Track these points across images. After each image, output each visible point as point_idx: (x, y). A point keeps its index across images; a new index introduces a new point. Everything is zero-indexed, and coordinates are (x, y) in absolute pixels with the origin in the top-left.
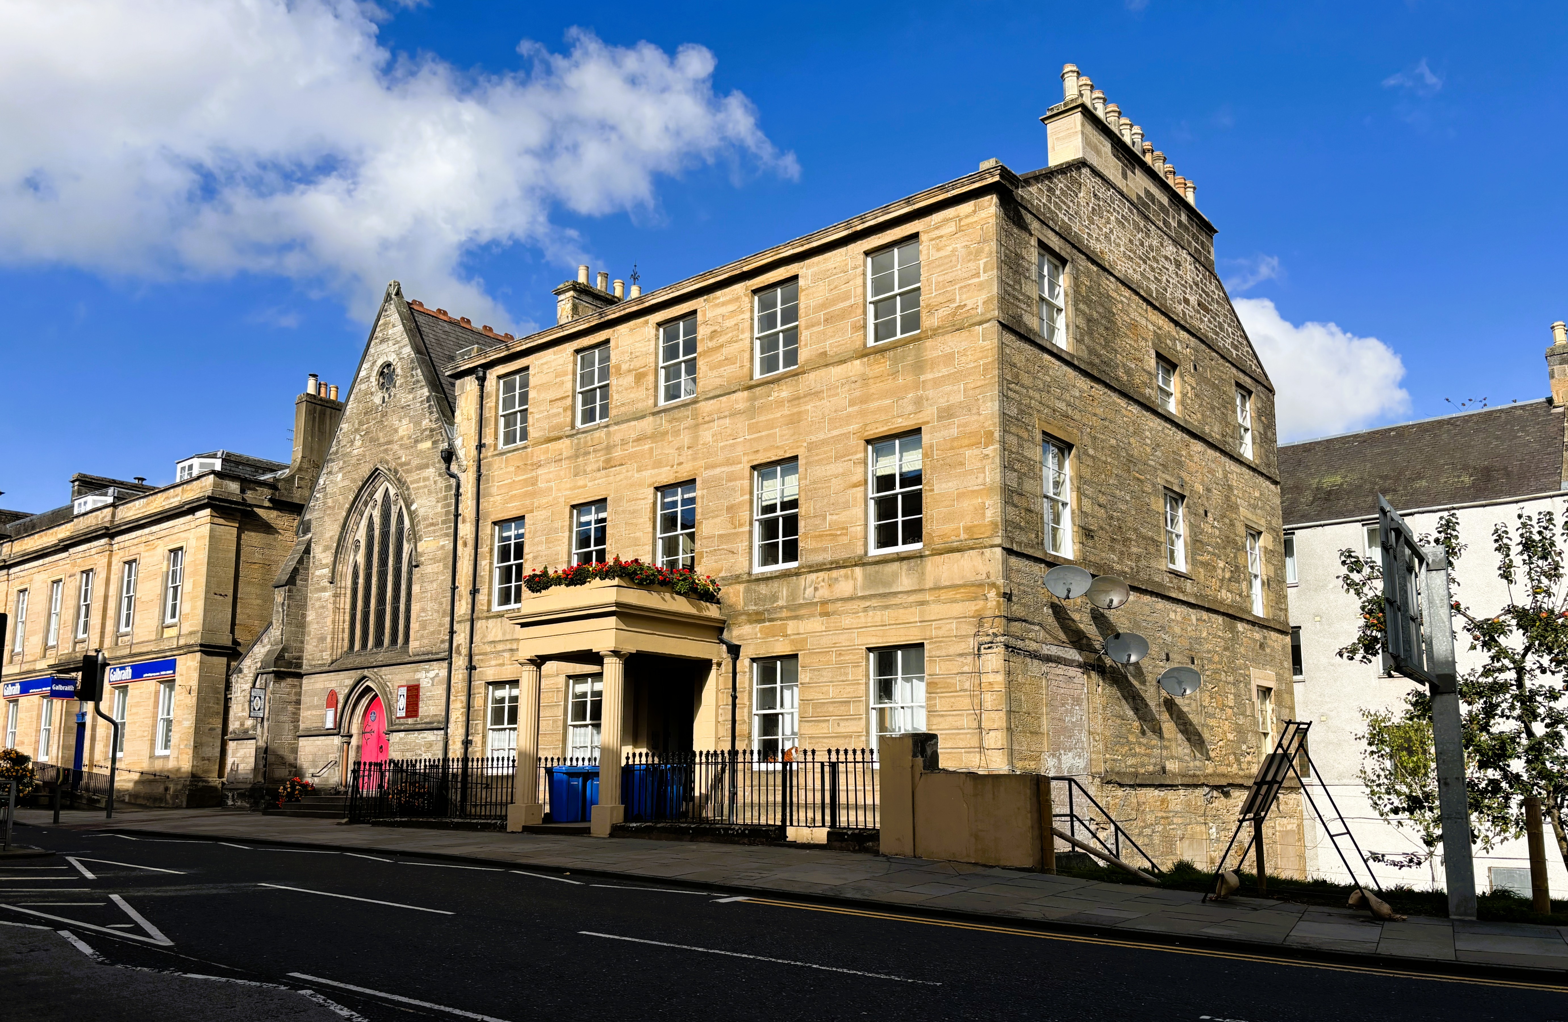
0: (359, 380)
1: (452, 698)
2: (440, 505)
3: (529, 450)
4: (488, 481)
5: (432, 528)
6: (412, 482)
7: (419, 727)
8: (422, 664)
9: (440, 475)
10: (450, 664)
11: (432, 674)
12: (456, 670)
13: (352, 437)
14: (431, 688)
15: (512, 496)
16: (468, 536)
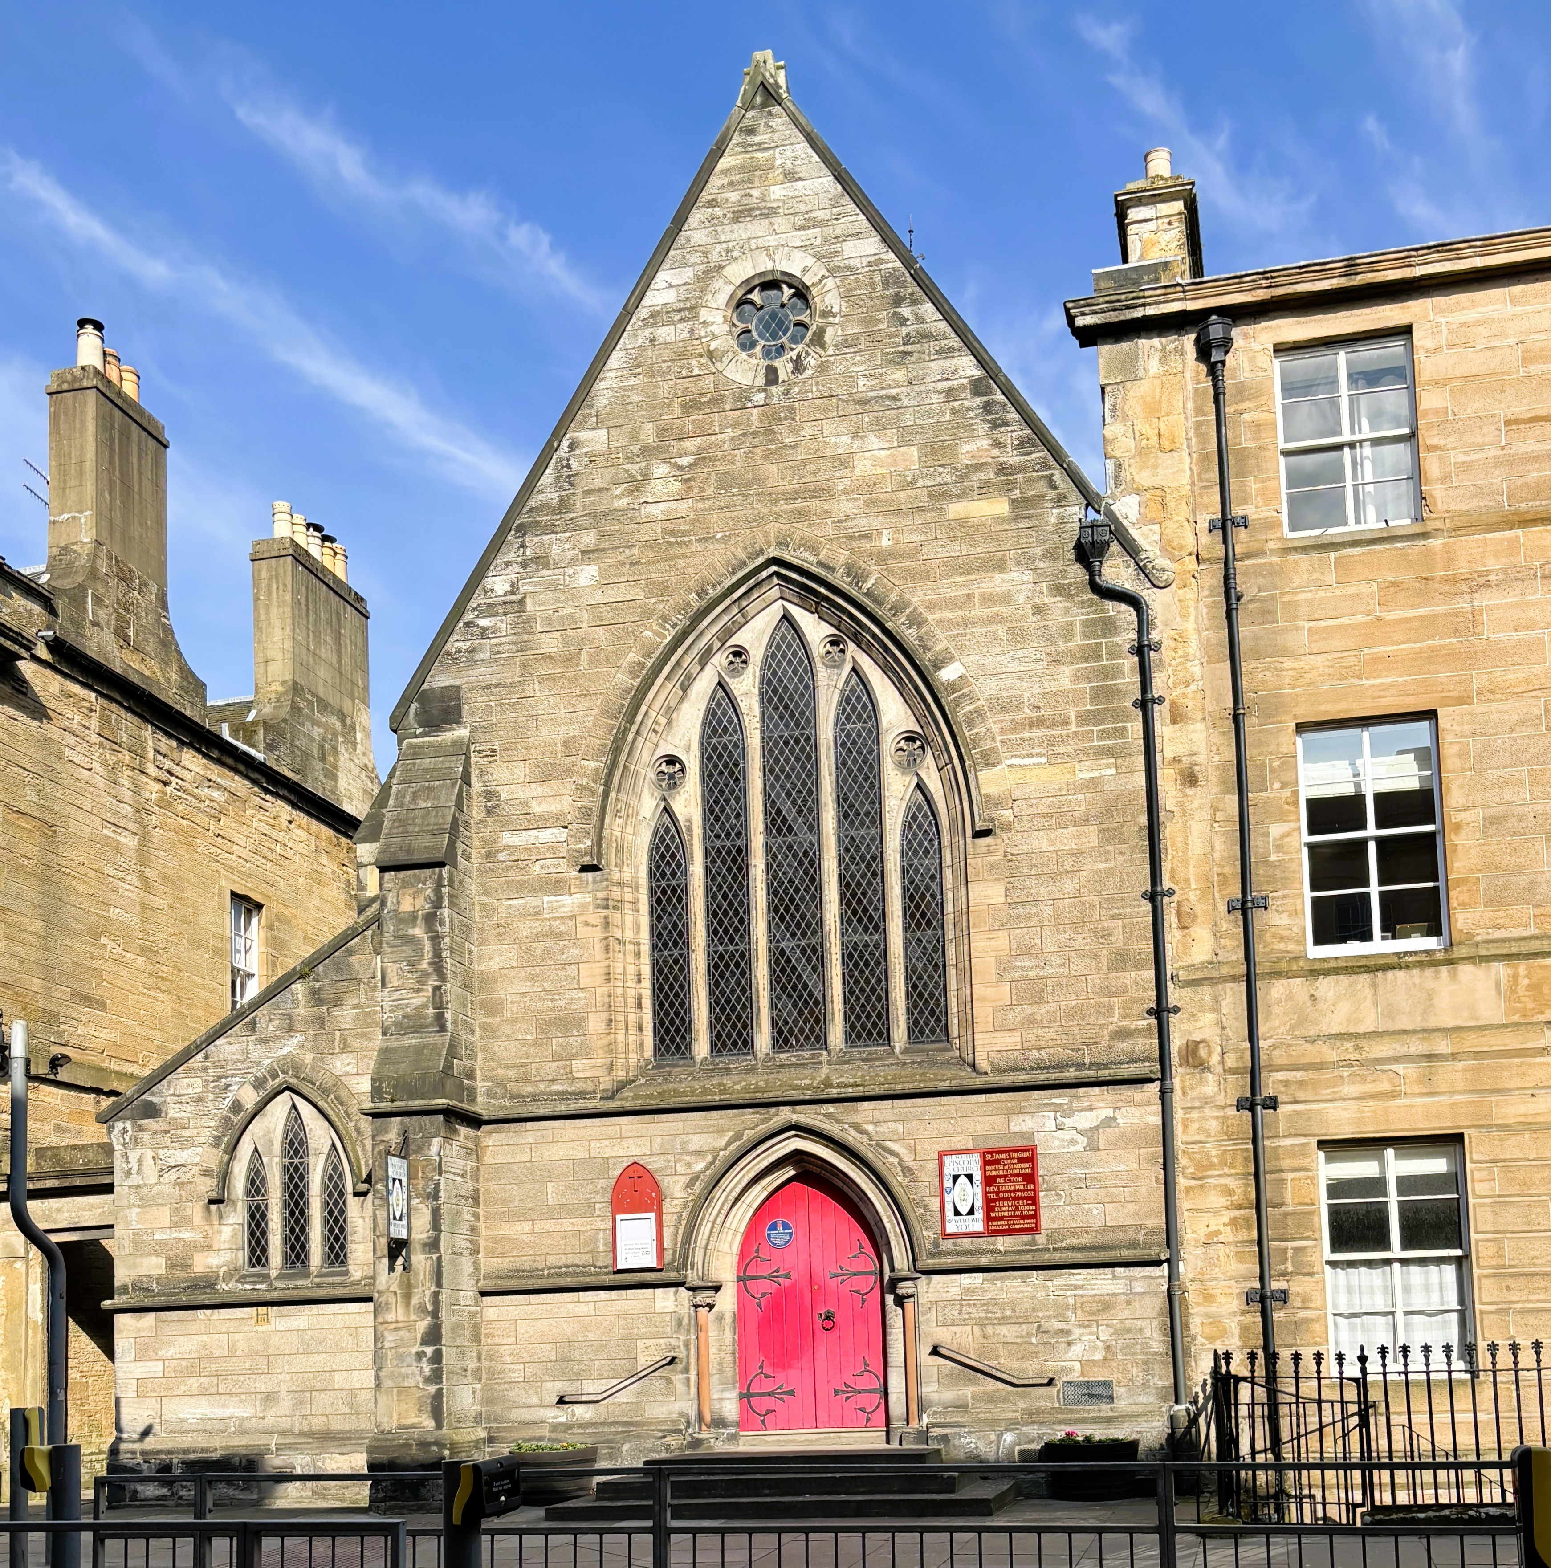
0: (643, 312)
1: (1181, 1182)
2: (1067, 671)
3: (1436, 543)
4: (1267, 614)
5: (1037, 733)
6: (932, 606)
7: (1046, 1259)
8: (1037, 1094)
9: (1058, 590)
10: (1164, 1095)
11: (1085, 1120)
12: (1188, 1109)
13: (634, 469)
14: (1089, 1155)
15: (1375, 660)
16: (1201, 758)
